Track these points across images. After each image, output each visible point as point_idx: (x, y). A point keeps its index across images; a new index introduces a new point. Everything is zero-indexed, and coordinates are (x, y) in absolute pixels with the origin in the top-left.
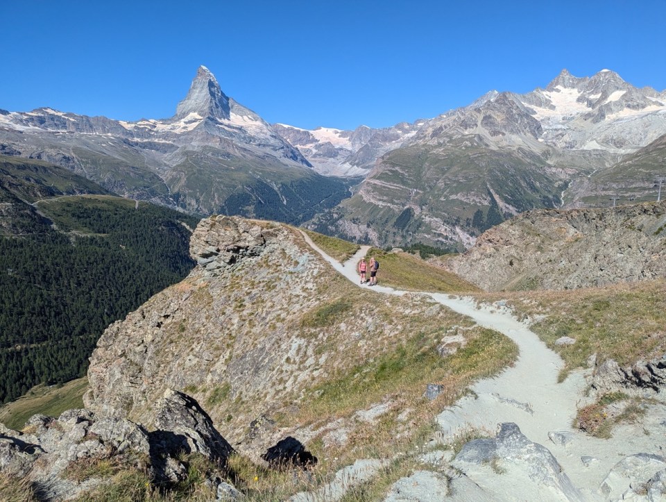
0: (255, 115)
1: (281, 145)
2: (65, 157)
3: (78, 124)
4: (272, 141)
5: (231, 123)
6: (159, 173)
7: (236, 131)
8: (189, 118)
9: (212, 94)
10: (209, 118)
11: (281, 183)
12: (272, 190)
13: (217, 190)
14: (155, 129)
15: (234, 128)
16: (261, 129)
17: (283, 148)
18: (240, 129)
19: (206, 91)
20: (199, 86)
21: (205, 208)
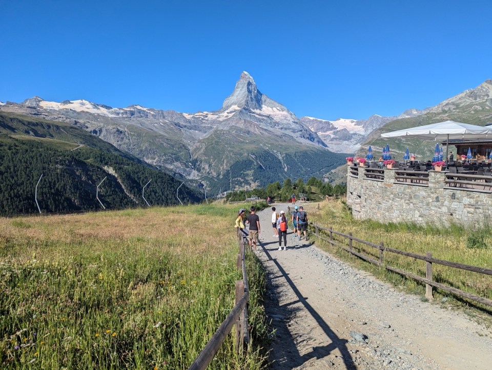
0: (283, 107)
1: (300, 128)
2: (118, 130)
3: (155, 116)
4: (293, 126)
5: (262, 112)
6: (189, 145)
7: (265, 118)
8: (231, 109)
9: (249, 91)
10: (244, 108)
11: (286, 154)
12: (277, 158)
13: (227, 157)
14: (206, 119)
15: (263, 116)
16: (286, 117)
17: (301, 131)
18: (268, 117)
19: (245, 89)
20: (241, 86)
21: (214, 171)
